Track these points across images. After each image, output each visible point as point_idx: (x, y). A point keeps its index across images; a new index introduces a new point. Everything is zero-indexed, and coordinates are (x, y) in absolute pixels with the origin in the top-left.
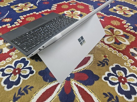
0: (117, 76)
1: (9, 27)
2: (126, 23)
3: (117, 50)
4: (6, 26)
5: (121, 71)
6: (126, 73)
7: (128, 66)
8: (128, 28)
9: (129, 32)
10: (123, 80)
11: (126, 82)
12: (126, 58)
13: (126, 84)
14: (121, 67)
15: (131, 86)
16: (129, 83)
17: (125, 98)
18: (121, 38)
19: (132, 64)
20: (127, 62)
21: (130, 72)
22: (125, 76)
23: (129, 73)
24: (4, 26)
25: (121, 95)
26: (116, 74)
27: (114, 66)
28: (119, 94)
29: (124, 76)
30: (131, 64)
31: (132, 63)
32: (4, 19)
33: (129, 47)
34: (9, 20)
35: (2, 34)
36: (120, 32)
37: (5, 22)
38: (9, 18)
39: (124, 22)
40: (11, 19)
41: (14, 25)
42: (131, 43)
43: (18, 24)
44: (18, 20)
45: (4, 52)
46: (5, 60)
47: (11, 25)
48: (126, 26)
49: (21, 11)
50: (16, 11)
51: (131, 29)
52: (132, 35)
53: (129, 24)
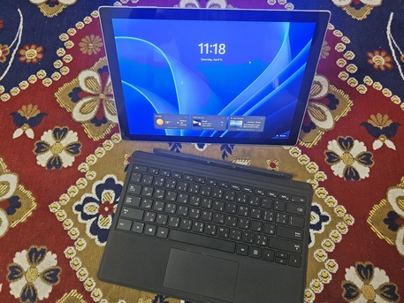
1: (47, 82)
2: (345, 51)
3: (301, 147)
4: (40, 81)
8: (344, 69)
9: (343, 85)
12: (313, 167)
18: (319, 109)
19: (321, 184)
20: (312, 178)
24: (33, 79)
31: (323, 180)
32: (22, 52)
33: (329, 135)
34: (35, 52)
35: (38, 108)
36: (321, 86)
37: (28, 61)
38: (33, 46)
39: (340, 47)
40: (40, 49)
41: (56, 74)
42: (337, 124)
43: (66, 71)
44: (60, 52)
45: (65, 165)
46: (74, 184)
47: (49, 76)
48: (340, 63)
49: (56, 6)
50: (42, 10)
51: (351, 75)
52: (347, 97)
53: (351, 55)
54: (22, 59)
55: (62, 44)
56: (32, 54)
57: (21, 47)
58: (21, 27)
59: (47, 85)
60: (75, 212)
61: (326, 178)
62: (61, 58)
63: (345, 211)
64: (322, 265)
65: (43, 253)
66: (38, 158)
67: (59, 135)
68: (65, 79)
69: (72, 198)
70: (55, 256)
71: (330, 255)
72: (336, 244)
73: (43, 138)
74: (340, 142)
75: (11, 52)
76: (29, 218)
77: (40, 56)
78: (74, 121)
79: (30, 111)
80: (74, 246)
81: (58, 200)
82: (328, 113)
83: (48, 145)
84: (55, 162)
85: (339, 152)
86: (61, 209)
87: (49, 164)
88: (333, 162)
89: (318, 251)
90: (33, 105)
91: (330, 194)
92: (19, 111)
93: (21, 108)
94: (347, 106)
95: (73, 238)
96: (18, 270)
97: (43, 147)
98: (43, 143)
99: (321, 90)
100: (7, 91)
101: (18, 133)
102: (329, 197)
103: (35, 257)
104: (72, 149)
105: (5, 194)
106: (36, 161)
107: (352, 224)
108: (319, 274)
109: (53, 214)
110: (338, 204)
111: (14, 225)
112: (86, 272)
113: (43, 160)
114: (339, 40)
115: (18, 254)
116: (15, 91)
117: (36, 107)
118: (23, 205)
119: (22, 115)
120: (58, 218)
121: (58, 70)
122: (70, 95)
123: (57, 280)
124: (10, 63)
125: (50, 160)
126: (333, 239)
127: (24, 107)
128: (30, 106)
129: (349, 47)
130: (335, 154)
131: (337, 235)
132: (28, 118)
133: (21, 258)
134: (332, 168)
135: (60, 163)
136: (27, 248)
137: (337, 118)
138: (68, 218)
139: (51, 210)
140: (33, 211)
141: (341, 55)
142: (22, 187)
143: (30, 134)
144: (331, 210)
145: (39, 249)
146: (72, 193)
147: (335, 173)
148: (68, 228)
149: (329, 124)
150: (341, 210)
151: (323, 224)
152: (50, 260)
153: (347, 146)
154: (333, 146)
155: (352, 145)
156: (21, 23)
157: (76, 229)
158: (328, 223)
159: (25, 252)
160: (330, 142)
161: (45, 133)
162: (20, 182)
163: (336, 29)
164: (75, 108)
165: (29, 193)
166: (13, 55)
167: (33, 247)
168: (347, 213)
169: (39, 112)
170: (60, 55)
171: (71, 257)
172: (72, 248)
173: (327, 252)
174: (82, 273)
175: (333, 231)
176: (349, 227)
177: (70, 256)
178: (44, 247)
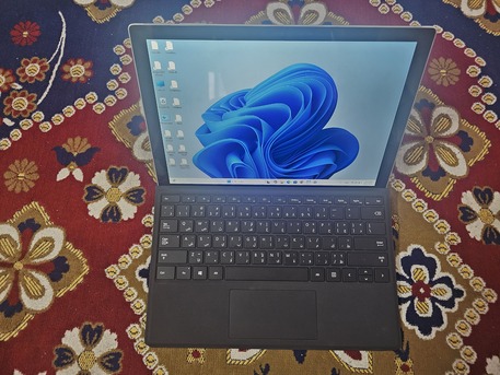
0: (410, 281)
1: (99, 109)
2: (480, 76)
3: (427, 200)
4: (89, 106)
5: (423, 267)
6: (432, 273)
7: (442, 252)
8: (478, 99)
9: (477, 120)
10: (422, 291)
11: (429, 296)
12: (443, 226)
13: (428, 301)
14: (426, 255)
15: (435, 308)
16: (434, 300)
17: (418, 332)
19: (454, 249)
20: (442, 241)
21: (443, 271)
22: (430, 281)
23: (439, 274)
24: (81, 103)
25: (410, 327)
26: (409, 274)
27: (409, 253)
28: (406, 324)
29: (427, 282)
30: (452, 247)
31: (456, 243)
32: (66, 68)
33: (462, 185)
34: (83, 68)
35: (88, 142)
36: (450, 121)
37: (74, 80)
38: (80, 61)
39: (473, 71)
40: (88, 64)
41: (110, 97)
42: (471, 170)
43: (123, 93)
44: (115, 69)
45: (125, 217)
46: (138, 242)
47: (101, 100)
48: (474, 91)
49: (108, 9)
50: (89, 14)
51: (488, 107)
52: (483, 135)
53: (488, 82)
54: (66, 77)
55: (117, 59)
56: (78, 70)
57: (64, 62)
58: (64, 35)
59: (99, 112)
60: (140, 279)
61: (459, 241)
62: (116, 77)
63: (484, 284)
64: (456, 354)
65: (100, 332)
66: (89, 207)
67: (116, 177)
68: (121, 105)
69: (134, 260)
70: (115, 336)
71: (467, 341)
72: (473, 327)
73: (94, 181)
74: (476, 194)
75: (52, 68)
76: (79, 286)
77: (89, 74)
78: (135, 159)
79: (77, 145)
80: (139, 323)
81: (117, 263)
82: (460, 156)
83: (102, 191)
84: (112, 213)
85: (476, 207)
86: (121, 274)
87: (104, 216)
88: (468, 220)
89: (451, 335)
90: (82, 138)
91: (464, 263)
92: (64, 146)
93: (66, 142)
94: (483, 147)
95: (137, 312)
96: (67, 353)
97: (95, 194)
98: (95, 187)
99: (450, 126)
100: (48, 118)
101: (63, 174)
102: (463, 266)
103: (90, 338)
104: (133, 196)
105: (48, 253)
106: (88, 211)
107: (493, 301)
108: (454, 365)
109: (111, 281)
110: (475, 275)
111: (61, 294)
112: (156, 357)
113: (96, 209)
114: (472, 61)
115: (68, 333)
116: (58, 119)
117: (85, 140)
118: (71, 269)
119: (68, 150)
120: (118, 286)
121: (113, 93)
122: (129, 125)
123: (119, 367)
124: (51, 82)
125: (105, 211)
126: (468, 319)
127: (70, 141)
128: (78, 139)
129: (485, 71)
130: (471, 210)
131: (474, 315)
132: (75, 154)
133: (72, 339)
134: (468, 228)
135: (119, 214)
136: (78, 325)
137: (472, 163)
138: (130, 286)
139: (108, 276)
140: (85, 276)
141: (474, 81)
142: (70, 246)
143: (79, 175)
144: (465, 283)
145: (94, 327)
146: (135, 254)
147: (471, 235)
148: (131, 299)
149: (461, 170)
150: (479, 284)
151: (457, 300)
152: (109, 342)
153: (485, 199)
154: (468, 198)
155: (491, 198)
156: (64, 30)
157: (141, 301)
158: (461, 299)
159: (76, 331)
160: (464, 194)
161: (97, 174)
162: (67, 239)
163: (467, 46)
164: (136, 143)
165: (79, 254)
166: (54, 72)
167: (87, 323)
168: (487, 286)
169: (89, 146)
170: (114, 73)
171: (136, 337)
172: (137, 325)
173: (462, 337)
174: (150, 359)
175: (468, 310)
176: (490, 305)
177: (134, 336)
178: (101, 324)
